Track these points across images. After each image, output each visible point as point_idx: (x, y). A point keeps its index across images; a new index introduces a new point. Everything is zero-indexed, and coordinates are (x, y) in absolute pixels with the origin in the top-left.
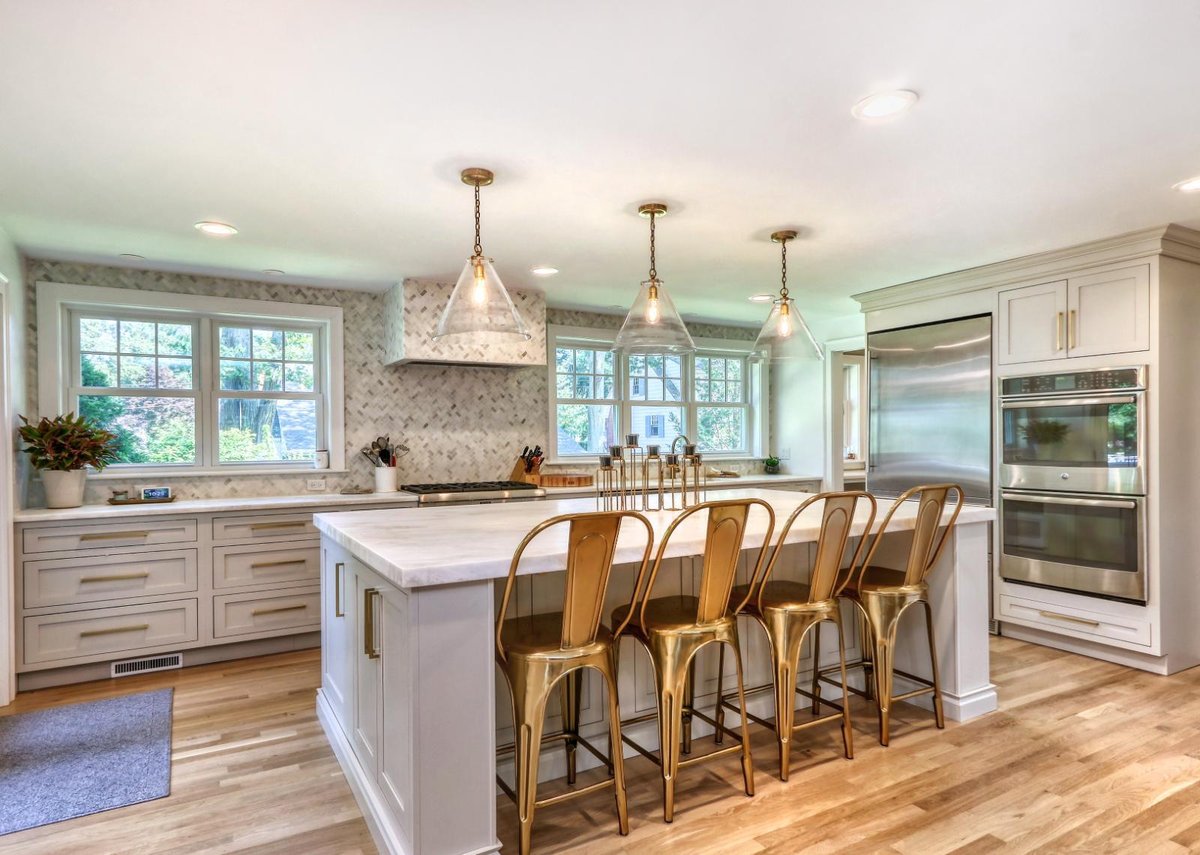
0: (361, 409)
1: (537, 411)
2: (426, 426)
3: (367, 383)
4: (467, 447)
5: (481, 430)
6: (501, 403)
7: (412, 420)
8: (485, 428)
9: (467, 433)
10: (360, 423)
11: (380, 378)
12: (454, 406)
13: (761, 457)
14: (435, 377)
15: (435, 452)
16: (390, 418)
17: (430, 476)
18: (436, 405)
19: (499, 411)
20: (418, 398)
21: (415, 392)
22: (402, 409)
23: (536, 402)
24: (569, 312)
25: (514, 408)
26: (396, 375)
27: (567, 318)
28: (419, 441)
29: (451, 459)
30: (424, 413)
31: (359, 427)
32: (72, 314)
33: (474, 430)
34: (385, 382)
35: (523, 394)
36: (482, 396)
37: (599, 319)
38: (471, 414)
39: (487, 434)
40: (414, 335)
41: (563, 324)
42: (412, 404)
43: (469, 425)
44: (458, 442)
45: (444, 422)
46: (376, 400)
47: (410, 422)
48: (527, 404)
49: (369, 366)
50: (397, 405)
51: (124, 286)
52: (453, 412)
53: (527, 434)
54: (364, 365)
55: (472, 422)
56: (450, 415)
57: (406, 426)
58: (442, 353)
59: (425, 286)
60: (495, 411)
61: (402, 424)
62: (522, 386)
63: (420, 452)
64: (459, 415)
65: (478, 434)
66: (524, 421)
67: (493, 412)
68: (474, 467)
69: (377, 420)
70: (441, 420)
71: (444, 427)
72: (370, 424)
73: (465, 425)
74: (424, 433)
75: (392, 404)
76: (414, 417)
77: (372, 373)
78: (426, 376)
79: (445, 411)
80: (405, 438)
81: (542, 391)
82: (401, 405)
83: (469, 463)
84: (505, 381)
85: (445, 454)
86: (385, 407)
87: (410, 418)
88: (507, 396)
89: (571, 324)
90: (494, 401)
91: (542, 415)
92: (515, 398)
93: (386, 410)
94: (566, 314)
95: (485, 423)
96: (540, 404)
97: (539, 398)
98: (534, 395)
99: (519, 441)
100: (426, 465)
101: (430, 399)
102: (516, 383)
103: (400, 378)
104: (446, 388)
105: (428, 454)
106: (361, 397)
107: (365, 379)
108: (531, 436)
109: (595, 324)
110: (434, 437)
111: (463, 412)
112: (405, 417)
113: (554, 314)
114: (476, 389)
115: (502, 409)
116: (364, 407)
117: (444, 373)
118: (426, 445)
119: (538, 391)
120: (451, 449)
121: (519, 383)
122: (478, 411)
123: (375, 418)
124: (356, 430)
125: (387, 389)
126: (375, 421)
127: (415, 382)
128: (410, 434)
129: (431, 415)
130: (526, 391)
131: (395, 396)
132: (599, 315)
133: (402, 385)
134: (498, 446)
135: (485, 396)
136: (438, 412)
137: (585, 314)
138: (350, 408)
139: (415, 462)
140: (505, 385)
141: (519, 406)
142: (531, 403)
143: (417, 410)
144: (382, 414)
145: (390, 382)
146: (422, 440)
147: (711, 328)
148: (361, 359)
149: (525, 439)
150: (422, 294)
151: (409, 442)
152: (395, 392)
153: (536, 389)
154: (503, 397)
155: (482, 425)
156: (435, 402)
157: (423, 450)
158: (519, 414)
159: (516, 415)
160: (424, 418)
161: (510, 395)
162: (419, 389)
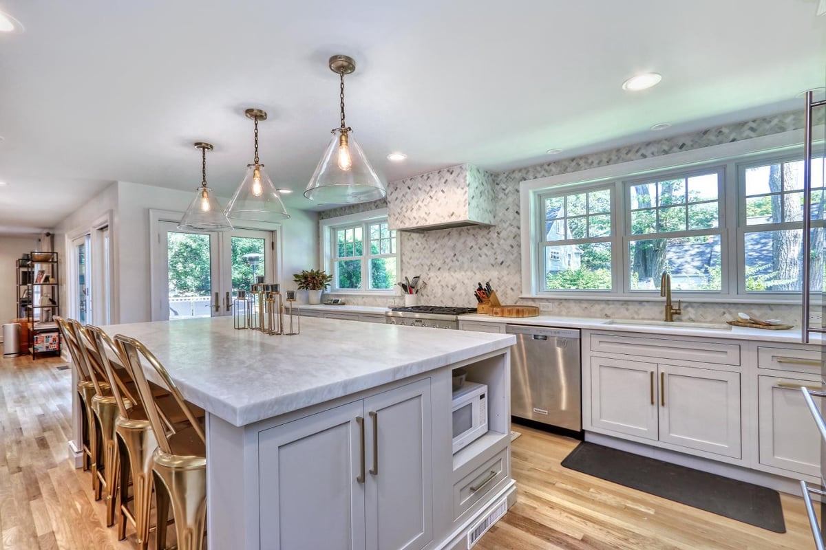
0: (408, 260)
1: (512, 255)
2: (439, 269)
3: (411, 245)
4: (463, 282)
5: (472, 270)
6: (485, 250)
7: (433, 266)
8: (474, 269)
9: (463, 273)
10: (408, 268)
12: (455, 255)
14: (444, 237)
15: (444, 286)
16: (422, 265)
17: (442, 301)
18: (445, 256)
19: (483, 256)
20: (436, 251)
21: (434, 248)
22: (427, 259)
23: (512, 247)
24: (542, 166)
25: (495, 254)
26: (425, 239)
27: (539, 172)
28: (436, 278)
29: (453, 290)
30: (438, 261)
31: (408, 271)
32: (334, 230)
33: (467, 270)
34: (419, 243)
35: (502, 241)
36: (472, 247)
37: (574, 164)
38: (465, 260)
39: (475, 274)
41: (536, 178)
42: (432, 256)
43: (464, 267)
44: (457, 279)
45: (449, 266)
46: (415, 255)
47: (431, 267)
48: (505, 250)
50: (425, 257)
51: (337, 216)
52: (454, 259)
53: (505, 272)
55: (466, 266)
56: (453, 261)
57: (429, 270)
59: (397, 185)
60: (481, 256)
61: (427, 268)
62: (501, 235)
64: (458, 261)
65: (469, 273)
66: (502, 263)
67: (479, 257)
68: (467, 297)
71: (449, 269)
72: (413, 269)
73: (461, 268)
74: (439, 273)
75: (422, 257)
76: (434, 264)
77: (413, 239)
78: (439, 238)
79: (449, 259)
80: (428, 277)
81: (517, 238)
82: (427, 256)
83: (464, 294)
84: (488, 233)
85: (450, 287)
86: (419, 258)
87: (432, 264)
88: (489, 245)
89: (544, 176)
90: (480, 249)
91: (516, 258)
92: (496, 245)
93: (420, 260)
94: (539, 169)
95: (474, 265)
96: (515, 250)
97: (514, 243)
98: (510, 241)
99: (498, 278)
100: (440, 294)
101: (441, 252)
102: (496, 235)
103: (426, 240)
104: (451, 243)
105: (440, 287)
106: (408, 254)
107: (410, 243)
108: (508, 274)
109: (569, 169)
110: (444, 276)
111: (460, 259)
112: (429, 264)
113: (528, 172)
114: (468, 243)
115: (486, 255)
116: (410, 259)
117: (449, 234)
118: (440, 281)
119: (514, 238)
120: (453, 283)
121: (498, 234)
122: (469, 257)
123: (415, 265)
126: (415, 267)
127: (433, 242)
128: (432, 274)
129: (441, 261)
130: (504, 239)
131: (425, 251)
132: (573, 160)
133: (427, 244)
135: (475, 247)
136: (446, 260)
137: (557, 163)
138: (404, 260)
139: (434, 292)
140: (488, 237)
141: (499, 251)
142: (508, 248)
143: (435, 259)
144: (418, 263)
145: (421, 243)
146: (438, 278)
147: (754, 125)
149: (503, 276)
150: (396, 190)
151: (432, 280)
152: (424, 248)
153: (512, 236)
154: (487, 245)
155: (472, 267)
156: (444, 253)
157: (438, 284)
158: (498, 257)
159: (496, 259)
160: (439, 264)
161: (492, 244)
162: (437, 246)
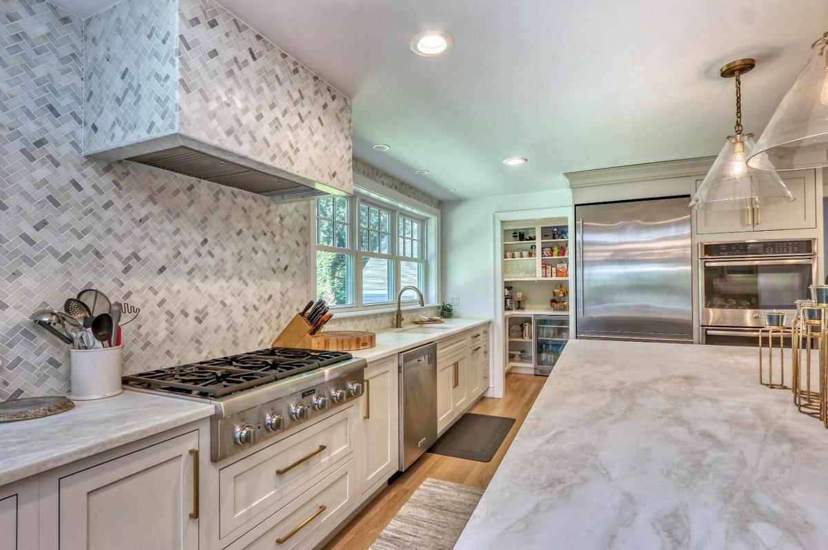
0: (31, 232)
1: (299, 256)
2: (162, 270)
3: (44, 182)
4: (222, 302)
5: (241, 278)
6: (263, 243)
7: (138, 259)
8: (244, 275)
9: (223, 283)
10: (26, 259)
11: (77, 176)
12: (205, 241)
13: (437, 304)
15: (176, 312)
16: (97, 254)
17: (168, 353)
18: (178, 238)
19: (260, 253)
20: (149, 222)
21: (143, 212)
22: (120, 239)
23: (298, 244)
25: (277, 251)
28: (150, 294)
29: (200, 322)
30: (159, 249)
31: (23, 267)
33: (230, 278)
34: (86, 185)
35: (286, 233)
36: (241, 231)
38: (227, 255)
39: (247, 284)
40: (195, 94)
42: (138, 232)
43: (225, 271)
44: (210, 295)
45: (191, 264)
46: (64, 218)
47: (133, 262)
48: (289, 246)
49: (50, 148)
50: (109, 231)
52: (204, 250)
53: (289, 284)
54: (40, 143)
55: (228, 266)
56: (200, 255)
57: (126, 270)
58: (240, 144)
60: (256, 253)
61: (120, 266)
62: (285, 222)
63: (152, 313)
64: (212, 256)
65: (236, 283)
66: (286, 268)
67: (253, 254)
68: (232, 332)
69: (68, 255)
70: (186, 262)
71: (190, 273)
72: (52, 262)
73: (219, 272)
74: (159, 281)
75: (99, 228)
76: (142, 255)
77: (57, 164)
79: (192, 248)
80: (125, 290)
81: (304, 232)
82: (119, 230)
83: (225, 326)
84: (267, 214)
85: (192, 314)
86: (85, 232)
87: (135, 256)
88: (269, 234)
90: (256, 239)
91: (302, 261)
92: (277, 238)
93: (88, 239)
95: (245, 268)
96: (302, 249)
97: (301, 239)
98: (296, 235)
99: (281, 293)
100: (163, 334)
101: (169, 227)
102: (278, 219)
103: (115, 183)
104: (194, 211)
105: (164, 317)
106: (28, 208)
108: (293, 287)
110: (175, 289)
111: (217, 251)
112: (126, 253)
114: (233, 220)
115: (264, 251)
116: (37, 228)
118: (163, 301)
119: (301, 231)
120: (200, 307)
121: (281, 218)
122: (236, 251)
123: (63, 251)
124: (16, 274)
125: (90, 199)
128: (134, 283)
129: (171, 253)
130: (288, 230)
131: (108, 214)
133: (120, 197)
134: (259, 300)
135: (245, 231)
136: (182, 249)
139: (143, 331)
141: (282, 248)
142: (293, 246)
143: (147, 242)
144: (80, 245)
145: (95, 186)
146: (156, 293)
148: (30, 129)
149: (287, 290)
150: (211, 24)
151: (133, 297)
152: (108, 205)
153: (298, 228)
154: (265, 234)
155: (241, 271)
156: (177, 231)
157: (157, 309)
158: (281, 258)
159: (278, 260)
160: (161, 258)
161: (272, 232)
162: (150, 207)
